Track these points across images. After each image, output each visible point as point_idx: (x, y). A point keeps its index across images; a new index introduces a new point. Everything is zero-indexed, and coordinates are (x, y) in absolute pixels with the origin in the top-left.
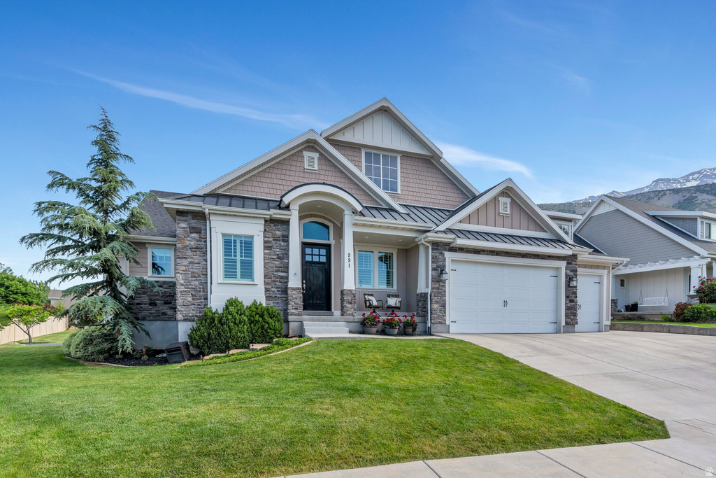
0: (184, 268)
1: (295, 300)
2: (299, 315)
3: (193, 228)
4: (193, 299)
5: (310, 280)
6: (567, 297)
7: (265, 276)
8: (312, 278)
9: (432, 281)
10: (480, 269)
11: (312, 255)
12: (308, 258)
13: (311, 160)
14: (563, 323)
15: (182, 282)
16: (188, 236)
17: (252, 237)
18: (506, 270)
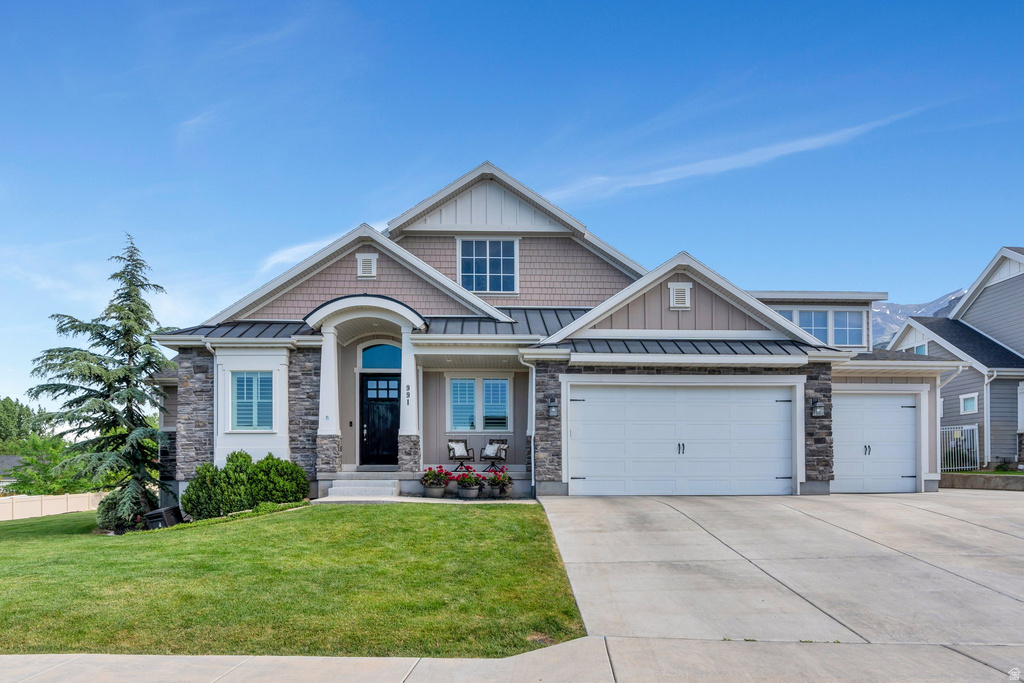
0: (186, 416)
1: (326, 452)
2: (330, 471)
3: (199, 367)
4: (197, 454)
5: (374, 423)
6: (809, 434)
7: (291, 422)
8: (377, 422)
9: (537, 419)
10: (629, 395)
11: (378, 389)
12: (372, 394)
13: (367, 263)
14: (801, 477)
15: (184, 433)
16: (192, 377)
17: (271, 372)
18: (682, 396)
